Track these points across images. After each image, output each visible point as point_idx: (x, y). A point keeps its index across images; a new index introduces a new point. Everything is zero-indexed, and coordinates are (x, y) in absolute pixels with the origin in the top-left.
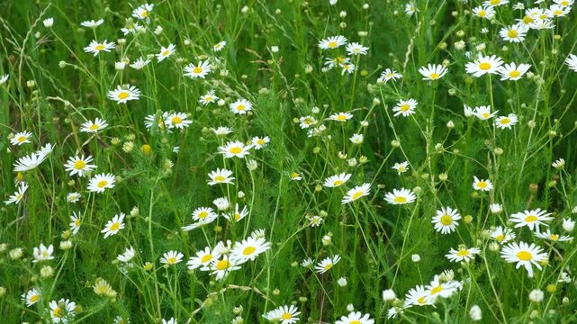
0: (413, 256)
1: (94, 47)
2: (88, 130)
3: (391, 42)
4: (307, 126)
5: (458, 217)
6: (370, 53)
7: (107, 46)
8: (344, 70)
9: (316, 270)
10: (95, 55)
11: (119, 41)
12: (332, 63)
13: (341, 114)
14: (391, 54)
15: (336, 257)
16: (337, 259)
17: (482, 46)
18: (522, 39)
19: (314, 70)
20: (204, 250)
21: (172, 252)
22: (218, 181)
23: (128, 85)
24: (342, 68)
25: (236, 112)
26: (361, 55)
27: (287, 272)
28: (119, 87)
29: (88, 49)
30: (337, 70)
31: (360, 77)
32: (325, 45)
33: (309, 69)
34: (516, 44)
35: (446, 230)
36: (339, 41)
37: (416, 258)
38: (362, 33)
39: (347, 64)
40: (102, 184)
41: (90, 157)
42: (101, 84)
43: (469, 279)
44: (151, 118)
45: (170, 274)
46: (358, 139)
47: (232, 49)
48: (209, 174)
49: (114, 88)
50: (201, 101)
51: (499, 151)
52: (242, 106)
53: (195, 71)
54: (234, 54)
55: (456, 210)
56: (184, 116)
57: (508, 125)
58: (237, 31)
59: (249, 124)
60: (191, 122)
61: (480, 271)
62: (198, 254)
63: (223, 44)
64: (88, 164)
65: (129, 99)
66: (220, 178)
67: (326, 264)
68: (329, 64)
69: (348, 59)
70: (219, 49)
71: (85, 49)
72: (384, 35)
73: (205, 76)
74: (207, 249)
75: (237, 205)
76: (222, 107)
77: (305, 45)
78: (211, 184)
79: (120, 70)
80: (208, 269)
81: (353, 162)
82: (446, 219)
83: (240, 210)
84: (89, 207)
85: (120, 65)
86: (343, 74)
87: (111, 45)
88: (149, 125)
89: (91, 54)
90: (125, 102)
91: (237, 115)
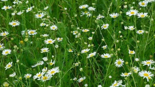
0: (109, 76)
1: (5, 8)
2: (2, 35)
3: (103, 7)
4: (75, 34)
5: (123, 62)
6: (96, 10)
7: (9, 8)
8: (88, 16)
9: (78, 81)
10: (5, 10)
11: (13, 6)
12: (84, 13)
13: (86, 30)
14: (103, 11)
15: (85, 77)
16: (85, 78)
17: (133, 7)
18: (146, 6)
19: (77, 16)
20: (38, 73)
21: (28, 74)
22: (44, 52)
23: (16, 21)
24: (87, 15)
25: (52, 29)
26: (93, 11)
27: (68, 82)
28: (13, 21)
29: (3, 8)
30: (85, 16)
31: (93, 18)
32: (81, 7)
33: (76, 15)
34: (144, 7)
35: (119, 66)
36: (86, 6)
37: (110, 77)
38: (93, 4)
39: (89, 14)
40: (7, 52)
41: (3, 44)
42: (7, 20)
43: (128, 84)
44: (24, 32)
45: (27, 82)
46: (91, 38)
47: (50, 9)
48: (41, 49)
49: (11, 21)
50: (40, 25)
51: (138, 41)
52: (54, 27)
53: (39, 16)
54: (51, 11)
55: (122, 60)
56: (35, 31)
57: (141, 33)
58: (52, 3)
59: (56, 34)
60: (37, 33)
61: (131, 81)
62: (36, 74)
63: (47, 7)
64: (2, 46)
65: (16, 25)
66: (45, 51)
67: (81, 80)
68: (82, 14)
69: (89, 12)
70: (46, 9)
71: (2, 8)
72: (101, 4)
73: (42, 18)
74: (40, 73)
75: (52, 60)
76: (47, 27)
77: (75, 7)
78: (42, 52)
79: (13, 16)
80: (40, 79)
81: (89, 46)
82: (119, 63)
83: (53, 62)
84: (3, 61)
85: (13, 14)
86: (87, 17)
87: (11, 7)
88: (23, 34)
89: (4, 10)
90: (15, 26)
91: (52, 30)
